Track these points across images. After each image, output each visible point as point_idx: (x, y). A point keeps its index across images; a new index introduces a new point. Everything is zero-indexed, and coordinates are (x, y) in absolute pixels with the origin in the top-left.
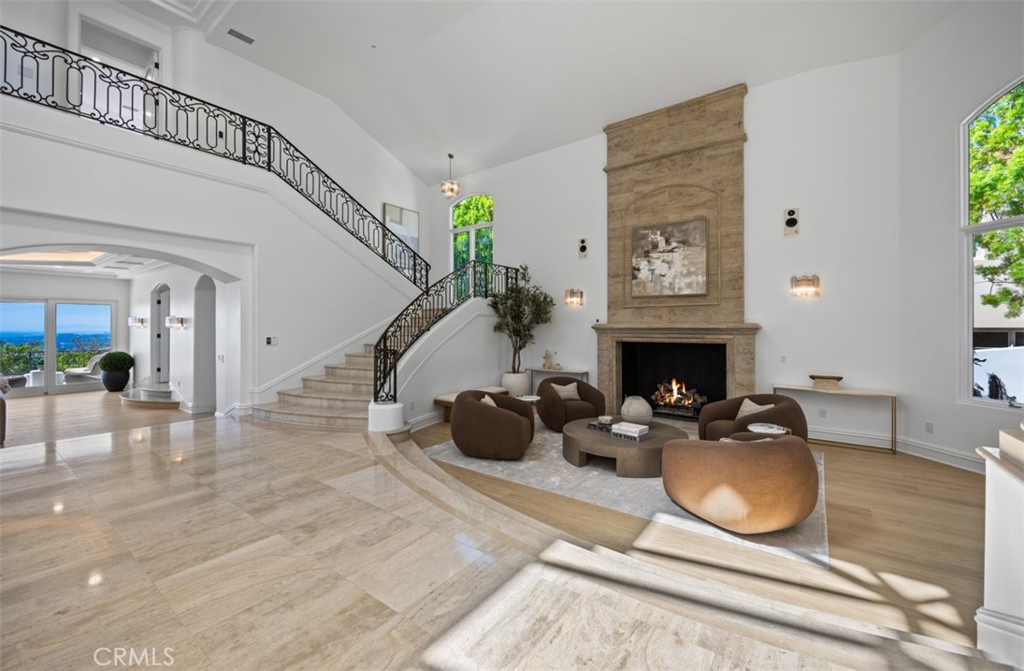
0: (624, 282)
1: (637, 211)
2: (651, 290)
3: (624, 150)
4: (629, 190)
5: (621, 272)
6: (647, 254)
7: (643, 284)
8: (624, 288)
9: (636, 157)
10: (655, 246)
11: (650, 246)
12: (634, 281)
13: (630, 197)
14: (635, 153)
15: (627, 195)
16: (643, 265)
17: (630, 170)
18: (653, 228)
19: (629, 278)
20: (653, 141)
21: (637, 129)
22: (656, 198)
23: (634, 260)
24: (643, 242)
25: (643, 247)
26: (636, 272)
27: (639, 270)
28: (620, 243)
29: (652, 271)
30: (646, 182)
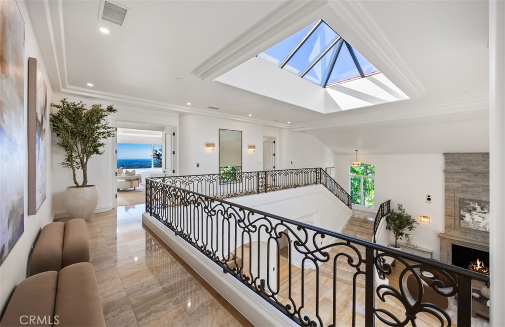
0: (455, 219)
1: (463, 192)
2: (471, 226)
3: (455, 165)
4: (457, 182)
5: (453, 215)
6: (469, 211)
7: (468, 223)
8: (455, 222)
9: (463, 169)
10: (475, 209)
11: (471, 209)
12: (462, 221)
13: (459, 185)
14: (462, 167)
15: (457, 184)
16: (467, 215)
17: (459, 174)
18: (474, 201)
19: (458, 218)
20: (473, 165)
21: (463, 158)
22: (474, 189)
23: (462, 212)
24: (467, 206)
25: (467, 208)
26: (463, 218)
27: (465, 217)
28: (453, 203)
29: (473, 219)
30: (468, 181)
